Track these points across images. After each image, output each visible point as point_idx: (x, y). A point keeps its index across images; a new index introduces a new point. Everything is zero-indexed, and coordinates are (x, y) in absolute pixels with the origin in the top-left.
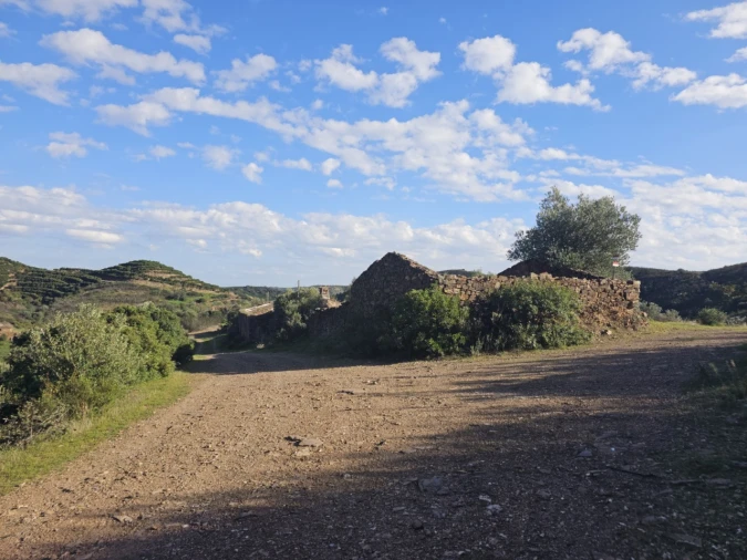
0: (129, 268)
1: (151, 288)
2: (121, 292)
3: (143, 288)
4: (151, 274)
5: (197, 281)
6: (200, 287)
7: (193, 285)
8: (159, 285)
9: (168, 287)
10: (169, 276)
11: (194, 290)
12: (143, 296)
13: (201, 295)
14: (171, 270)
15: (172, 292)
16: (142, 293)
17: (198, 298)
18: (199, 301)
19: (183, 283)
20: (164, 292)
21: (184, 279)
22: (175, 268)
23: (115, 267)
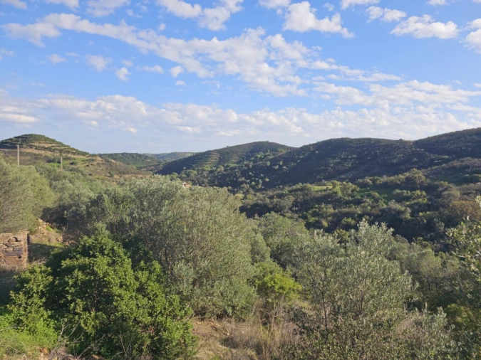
0: (20, 139)
1: (34, 154)
2: (11, 157)
3: (29, 154)
4: (37, 144)
5: (73, 149)
6: (74, 154)
7: (69, 152)
8: (43, 152)
9: (49, 154)
10: (50, 145)
11: (69, 155)
12: (29, 160)
13: (75, 159)
14: (53, 141)
15: (52, 157)
16: (29, 158)
17: (72, 162)
18: (72, 164)
19: (61, 151)
20: (46, 157)
21: (62, 148)
22: (57, 140)
23: (10, 139)
